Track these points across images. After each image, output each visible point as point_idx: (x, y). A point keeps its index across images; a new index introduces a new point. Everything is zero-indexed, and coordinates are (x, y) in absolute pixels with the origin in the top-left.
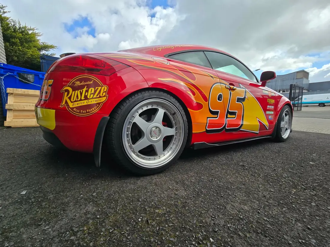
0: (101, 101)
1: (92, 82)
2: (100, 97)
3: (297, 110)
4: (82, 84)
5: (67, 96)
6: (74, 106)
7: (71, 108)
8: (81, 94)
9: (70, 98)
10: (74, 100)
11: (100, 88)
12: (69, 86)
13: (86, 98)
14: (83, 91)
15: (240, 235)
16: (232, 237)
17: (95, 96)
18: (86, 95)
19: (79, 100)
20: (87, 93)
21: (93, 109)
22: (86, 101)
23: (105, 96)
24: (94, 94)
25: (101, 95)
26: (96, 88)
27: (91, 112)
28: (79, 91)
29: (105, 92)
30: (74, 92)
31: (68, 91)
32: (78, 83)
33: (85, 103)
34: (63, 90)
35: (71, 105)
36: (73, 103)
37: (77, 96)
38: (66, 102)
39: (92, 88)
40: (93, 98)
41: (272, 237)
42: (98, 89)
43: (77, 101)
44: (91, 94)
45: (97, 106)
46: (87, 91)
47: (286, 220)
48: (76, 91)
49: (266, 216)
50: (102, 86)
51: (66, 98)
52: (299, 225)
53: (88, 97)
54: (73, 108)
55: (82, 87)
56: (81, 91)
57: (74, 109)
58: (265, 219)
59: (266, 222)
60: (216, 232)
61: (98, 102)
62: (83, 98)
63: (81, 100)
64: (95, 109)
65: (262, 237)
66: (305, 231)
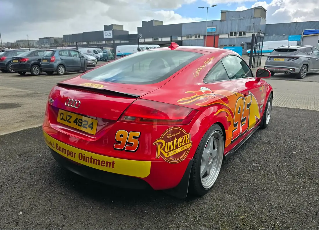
0: (188, 148)
1: (179, 133)
2: (186, 144)
3: (257, 66)
4: (173, 136)
5: (161, 148)
6: (169, 156)
7: (167, 158)
8: (173, 144)
9: (164, 149)
10: (168, 151)
11: (185, 136)
12: (161, 139)
13: (177, 147)
14: (174, 141)
15: (287, 216)
16: (284, 218)
17: (183, 144)
18: (177, 144)
19: (172, 150)
20: (177, 143)
21: (184, 155)
22: (177, 150)
23: (189, 143)
24: (182, 142)
25: (187, 142)
26: (183, 137)
27: (182, 158)
28: (171, 142)
29: (189, 139)
30: (167, 144)
31: (161, 144)
32: (169, 136)
33: (177, 151)
34: (156, 142)
35: (166, 155)
36: (167, 153)
37: (170, 147)
38: (161, 153)
39: (180, 138)
40: (181, 146)
41: (299, 213)
42: (184, 137)
43: (171, 151)
44: (180, 143)
45: (185, 152)
46: (177, 141)
47: (300, 202)
48: (169, 143)
49: (291, 203)
50: (186, 134)
51: (159, 149)
52: (306, 203)
53: (179, 146)
54: (169, 157)
55: (173, 139)
56: (173, 142)
57: (170, 159)
58: (292, 204)
59: (293, 206)
60: (277, 218)
61: (186, 149)
62: (175, 148)
63: (173, 149)
64: (185, 155)
65: (295, 214)
66: (308, 205)
